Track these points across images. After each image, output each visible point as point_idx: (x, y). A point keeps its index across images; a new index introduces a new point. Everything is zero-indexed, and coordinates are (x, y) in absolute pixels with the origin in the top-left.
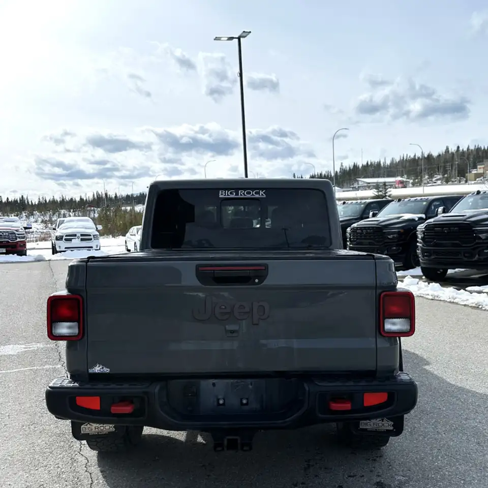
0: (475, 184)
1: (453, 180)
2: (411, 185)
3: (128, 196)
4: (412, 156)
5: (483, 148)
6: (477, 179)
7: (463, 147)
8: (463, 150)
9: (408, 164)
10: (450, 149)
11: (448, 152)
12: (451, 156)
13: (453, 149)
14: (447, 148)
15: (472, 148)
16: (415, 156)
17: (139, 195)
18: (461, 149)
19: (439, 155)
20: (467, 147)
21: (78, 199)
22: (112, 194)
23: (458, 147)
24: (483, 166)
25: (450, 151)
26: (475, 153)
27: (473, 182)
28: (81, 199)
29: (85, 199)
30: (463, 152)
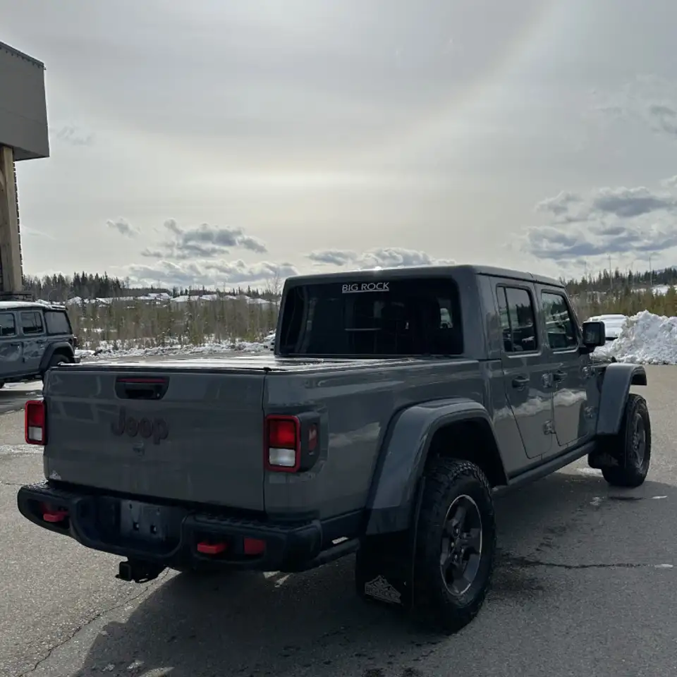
3: (647, 274)
17: (664, 272)
21: (579, 281)
22: (624, 272)
28: (584, 281)
29: (588, 281)
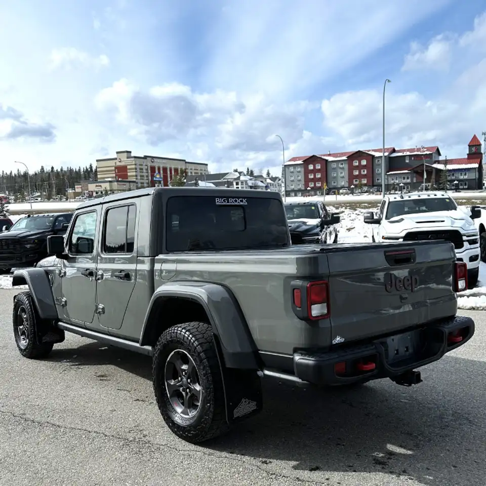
0: (75, 201)
1: (54, 197)
2: (13, 201)
4: (9, 173)
5: (74, 171)
6: (77, 198)
7: (57, 168)
8: (57, 170)
9: (5, 181)
10: (45, 169)
11: (44, 171)
12: (47, 175)
13: (47, 169)
14: (42, 168)
15: (65, 169)
16: (11, 173)
18: (55, 169)
19: (36, 174)
20: (61, 168)
23: (52, 168)
24: (80, 186)
25: (45, 171)
26: (68, 174)
27: (73, 200)
30: (58, 172)
